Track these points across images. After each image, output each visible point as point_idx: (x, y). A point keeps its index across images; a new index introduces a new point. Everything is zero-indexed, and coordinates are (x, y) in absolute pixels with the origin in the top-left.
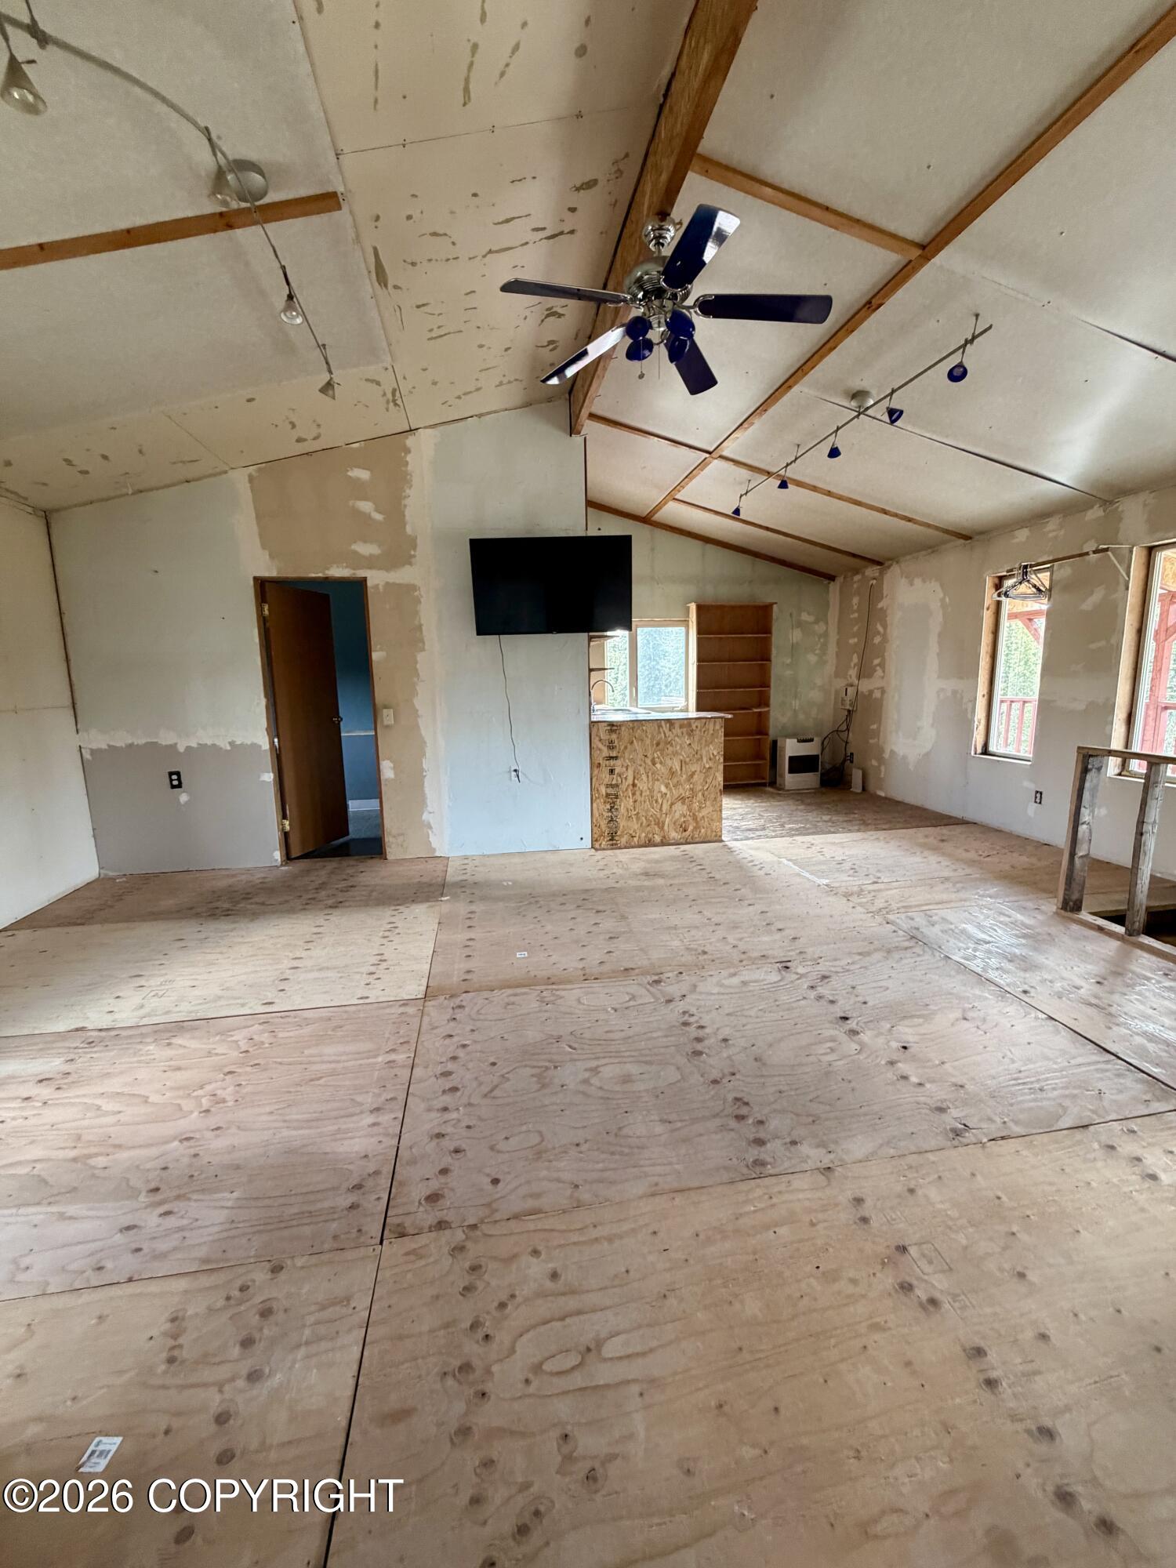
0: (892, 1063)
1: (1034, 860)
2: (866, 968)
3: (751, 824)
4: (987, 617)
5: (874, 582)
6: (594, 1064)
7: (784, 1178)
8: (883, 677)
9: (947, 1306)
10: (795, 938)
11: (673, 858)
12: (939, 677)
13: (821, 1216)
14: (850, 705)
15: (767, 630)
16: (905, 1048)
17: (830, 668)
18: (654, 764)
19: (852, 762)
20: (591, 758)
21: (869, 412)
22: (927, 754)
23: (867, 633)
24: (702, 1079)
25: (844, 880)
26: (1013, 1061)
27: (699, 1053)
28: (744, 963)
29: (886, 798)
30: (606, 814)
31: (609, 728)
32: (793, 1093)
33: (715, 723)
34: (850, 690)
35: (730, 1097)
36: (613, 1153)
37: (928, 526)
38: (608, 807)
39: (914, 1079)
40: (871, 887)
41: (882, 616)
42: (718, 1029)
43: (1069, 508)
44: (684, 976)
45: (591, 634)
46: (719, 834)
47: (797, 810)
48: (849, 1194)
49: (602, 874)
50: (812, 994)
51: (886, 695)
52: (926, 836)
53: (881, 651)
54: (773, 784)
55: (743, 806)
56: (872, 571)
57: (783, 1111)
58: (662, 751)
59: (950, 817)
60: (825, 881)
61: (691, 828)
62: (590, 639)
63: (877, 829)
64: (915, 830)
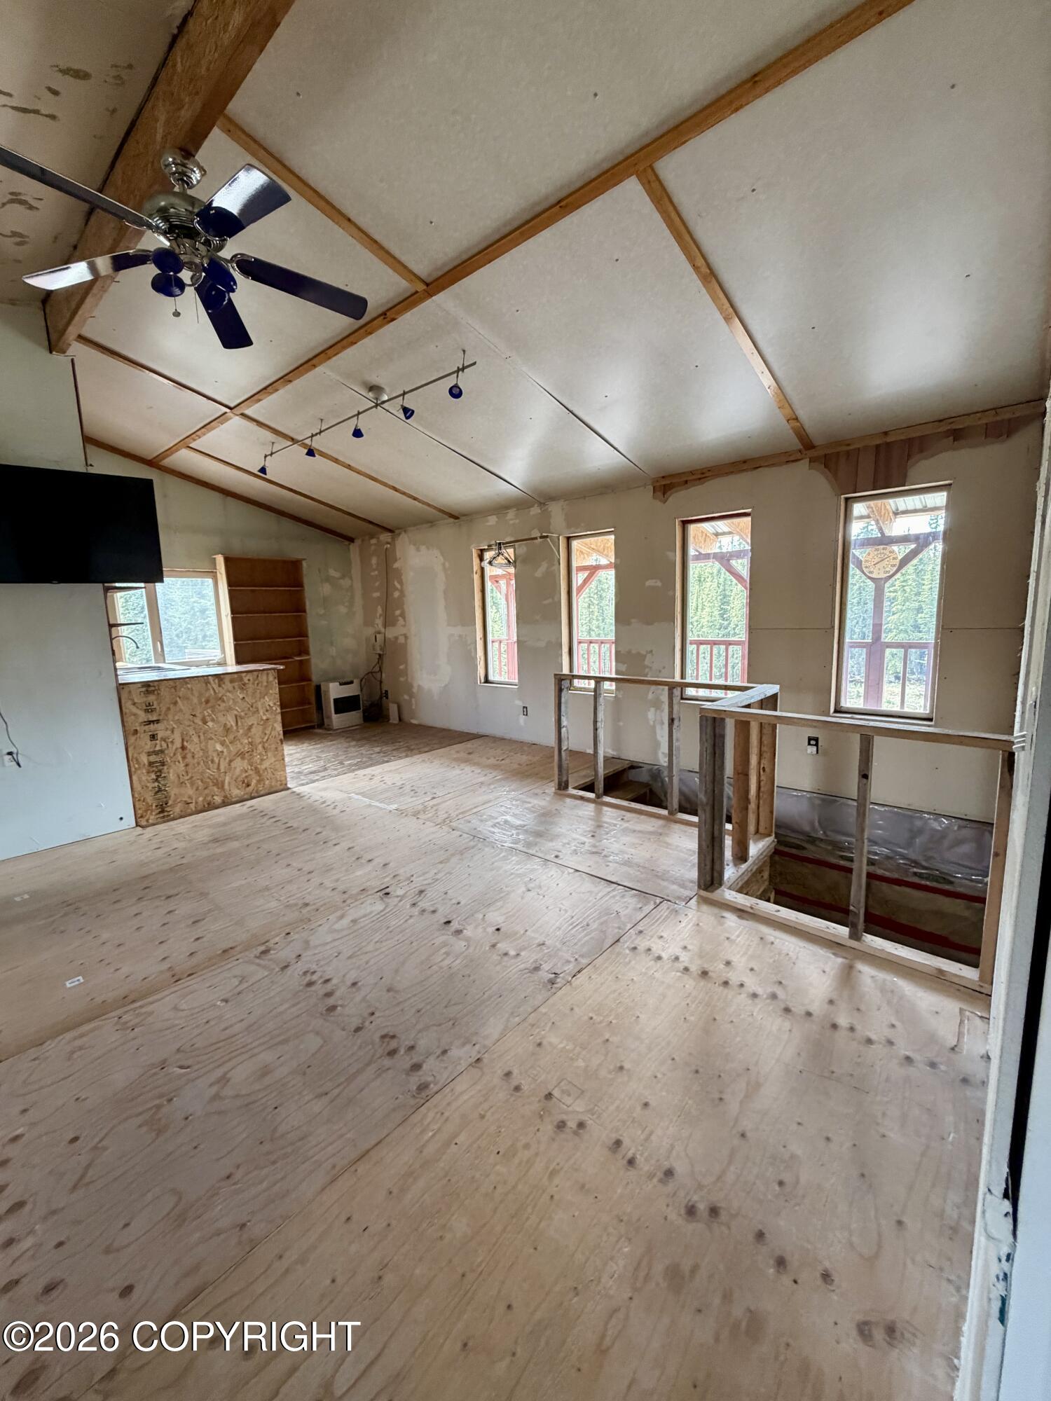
0: (494, 946)
1: (530, 758)
2: (450, 873)
3: (311, 767)
4: (476, 578)
5: (389, 546)
6: (219, 1073)
7: (447, 1090)
8: (404, 626)
9: (590, 1122)
10: (385, 865)
11: (241, 817)
12: (448, 625)
13: (486, 1106)
14: (381, 649)
15: (300, 584)
16: (498, 930)
17: (359, 618)
18: (205, 722)
19: (387, 698)
20: (123, 726)
21: (384, 406)
22: (446, 686)
23: (388, 589)
24: (344, 1033)
25: (409, 802)
26: (566, 911)
27: (333, 1008)
28: (348, 902)
29: (420, 725)
30: (151, 785)
31: (144, 689)
32: (428, 1007)
33: (268, 674)
34: (378, 636)
35: (377, 1040)
36: (274, 1163)
37: (429, 505)
38: (153, 776)
39: (512, 953)
40: (431, 803)
41: (398, 574)
42: (344, 976)
43: (520, 504)
44: (294, 936)
45: (106, 585)
46: (284, 782)
47: (350, 746)
48: (500, 1073)
49: (160, 853)
50: (416, 911)
51: (409, 641)
52: (458, 752)
53: (400, 603)
54: (321, 725)
55: (299, 750)
56: (385, 537)
57: (427, 1028)
58: (213, 707)
59: (468, 734)
60: (395, 806)
61: (254, 783)
62: (107, 590)
63: (420, 753)
64: (448, 748)
